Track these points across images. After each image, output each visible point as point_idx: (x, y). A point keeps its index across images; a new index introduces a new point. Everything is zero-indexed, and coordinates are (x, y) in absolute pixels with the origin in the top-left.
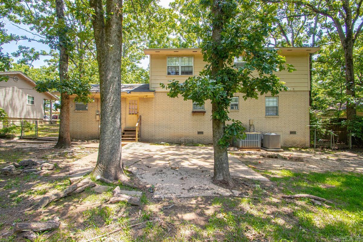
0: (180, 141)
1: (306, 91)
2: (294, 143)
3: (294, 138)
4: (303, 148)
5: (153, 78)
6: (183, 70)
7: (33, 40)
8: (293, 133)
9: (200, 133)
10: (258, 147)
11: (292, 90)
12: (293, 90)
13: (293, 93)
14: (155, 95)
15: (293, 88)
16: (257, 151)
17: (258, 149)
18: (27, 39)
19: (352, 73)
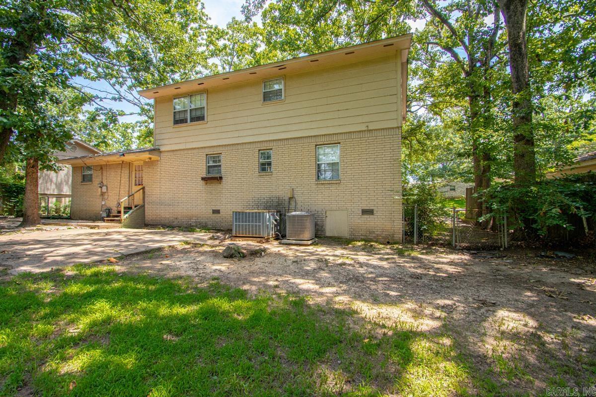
0: (190, 224)
1: (393, 128)
2: (370, 233)
3: (370, 222)
4: (388, 243)
5: (158, 131)
6: (194, 114)
7: (105, 98)
8: (368, 212)
9: (216, 212)
10: (261, 236)
11: (364, 128)
12: (366, 129)
13: (367, 135)
14: (160, 156)
15: (367, 124)
16: (258, 242)
17: (259, 239)
18: (99, 98)
19: (520, 74)
